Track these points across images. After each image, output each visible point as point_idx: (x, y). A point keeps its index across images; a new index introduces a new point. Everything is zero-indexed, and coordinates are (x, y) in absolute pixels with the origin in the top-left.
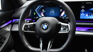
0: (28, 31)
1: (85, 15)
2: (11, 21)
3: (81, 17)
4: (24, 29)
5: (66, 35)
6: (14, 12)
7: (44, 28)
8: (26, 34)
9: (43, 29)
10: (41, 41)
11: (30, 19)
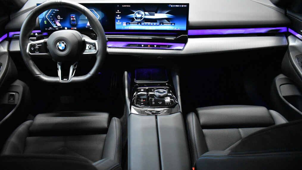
0: (37, 53)
1: (122, 24)
2: (6, 36)
3: (117, 27)
4: (30, 50)
5: (94, 57)
6: (9, 20)
7: (61, 48)
8: (34, 58)
9: (59, 49)
10: (59, 67)
11: (39, 31)
